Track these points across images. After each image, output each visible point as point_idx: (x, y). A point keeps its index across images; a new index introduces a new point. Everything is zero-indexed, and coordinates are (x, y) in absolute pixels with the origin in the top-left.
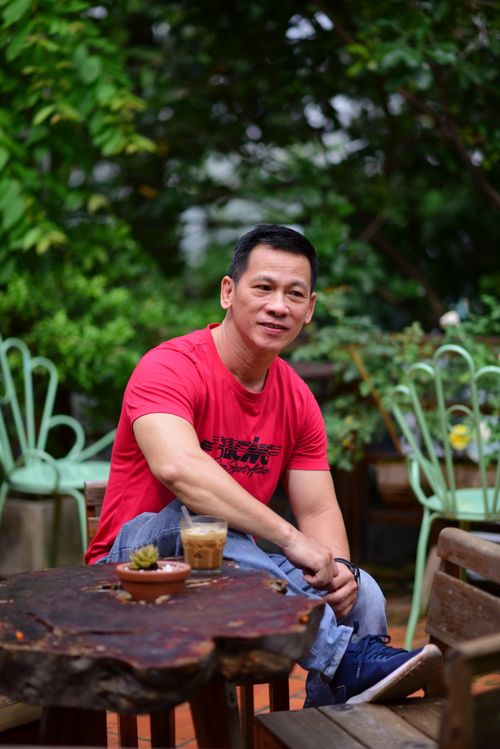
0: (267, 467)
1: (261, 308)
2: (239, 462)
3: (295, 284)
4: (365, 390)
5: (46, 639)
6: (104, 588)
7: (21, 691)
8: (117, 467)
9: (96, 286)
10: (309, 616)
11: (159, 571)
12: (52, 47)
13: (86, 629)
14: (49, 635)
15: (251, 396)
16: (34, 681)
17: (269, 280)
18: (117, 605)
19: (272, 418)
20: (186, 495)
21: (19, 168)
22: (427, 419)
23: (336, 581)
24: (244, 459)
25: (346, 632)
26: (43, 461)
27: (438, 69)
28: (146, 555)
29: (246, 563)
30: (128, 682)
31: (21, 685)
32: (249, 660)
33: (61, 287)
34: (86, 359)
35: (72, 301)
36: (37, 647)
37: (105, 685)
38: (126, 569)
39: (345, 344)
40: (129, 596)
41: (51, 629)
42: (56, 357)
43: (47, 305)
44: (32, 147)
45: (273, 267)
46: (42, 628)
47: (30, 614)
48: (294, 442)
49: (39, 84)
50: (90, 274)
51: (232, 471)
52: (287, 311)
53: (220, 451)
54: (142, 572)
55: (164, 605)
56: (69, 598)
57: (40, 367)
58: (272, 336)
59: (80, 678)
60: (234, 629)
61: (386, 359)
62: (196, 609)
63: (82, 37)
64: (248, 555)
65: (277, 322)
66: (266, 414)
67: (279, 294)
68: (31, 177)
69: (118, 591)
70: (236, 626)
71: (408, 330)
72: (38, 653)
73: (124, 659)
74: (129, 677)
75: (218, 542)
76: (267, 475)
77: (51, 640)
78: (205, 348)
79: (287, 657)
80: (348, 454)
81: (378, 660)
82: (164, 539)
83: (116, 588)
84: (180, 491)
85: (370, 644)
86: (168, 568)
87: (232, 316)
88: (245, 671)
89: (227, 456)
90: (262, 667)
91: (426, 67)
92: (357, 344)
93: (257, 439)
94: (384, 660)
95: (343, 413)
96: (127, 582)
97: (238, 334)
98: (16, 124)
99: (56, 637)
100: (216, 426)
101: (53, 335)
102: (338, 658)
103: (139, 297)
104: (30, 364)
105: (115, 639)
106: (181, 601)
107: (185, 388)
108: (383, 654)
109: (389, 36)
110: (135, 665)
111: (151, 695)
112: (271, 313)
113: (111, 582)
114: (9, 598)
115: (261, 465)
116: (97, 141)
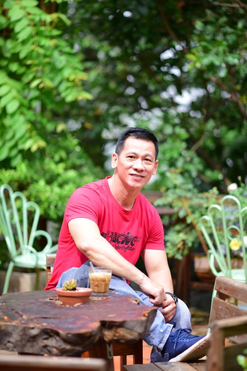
0: (134, 247)
1: (131, 167)
2: (120, 244)
3: (147, 155)
4: (189, 220)
5: (18, 320)
6: (50, 299)
7: (5, 345)
8: (61, 246)
9: (60, 168)
10: (149, 313)
11: (76, 291)
12: (41, 51)
13: (38, 316)
14: (20, 318)
15: (126, 212)
16: (12, 340)
17: (134, 153)
18: (55, 306)
19: (137, 222)
20: (93, 257)
21: (24, 110)
22: (218, 235)
23: (166, 303)
24: (122, 243)
25: (170, 327)
26: (32, 252)
27: (230, 67)
28: (70, 283)
29: (121, 292)
30: (57, 340)
31: (5, 342)
32: (117, 333)
33: (43, 169)
34: (54, 203)
35: (48, 176)
36: (14, 323)
37: (46, 342)
38: (61, 290)
39: (180, 198)
40: (62, 303)
41: (21, 316)
42: (39, 202)
43: (35, 177)
44: (31, 100)
45: (136, 147)
46: (17, 315)
47: (12, 309)
48: (147, 235)
49: (35, 69)
50: (57, 163)
51: (117, 248)
52: (143, 168)
53: (110, 238)
54: (68, 291)
55: (78, 307)
56: (32, 303)
57: (31, 206)
58: (136, 181)
59: (34, 338)
60: (110, 317)
61: (200, 206)
62: (93, 309)
63: (57, 47)
64: (122, 287)
65: (138, 174)
66: (133, 221)
67: (139, 160)
68: (30, 115)
69: (57, 301)
70: (111, 317)
71: (211, 191)
72: (14, 326)
73: (55, 329)
74: (58, 338)
75: (107, 280)
76: (133, 251)
77: (21, 320)
78: (104, 188)
79: (136, 331)
80: (181, 251)
81: (184, 340)
82: (82, 279)
83: (56, 300)
84: (89, 255)
85: (181, 333)
86: (82, 290)
87: (117, 172)
88: (115, 338)
89: (114, 241)
90: (124, 336)
91: (224, 65)
92: (186, 198)
93: (128, 233)
94: (188, 340)
95: (179, 232)
96: (61, 296)
97: (120, 181)
98: (24, 89)
99: (24, 319)
100: (109, 226)
101: (38, 191)
102: (165, 340)
103: (81, 175)
104: (26, 205)
105: (52, 320)
106: (86, 305)
107: (93, 206)
108: (187, 338)
109: (206, 51)
110: (61, 332)
111: (68, 347)
112: (136, 170)
113: (53, 297)
114: (3, 303)
115: (130, 246)
116: (63, 95)
